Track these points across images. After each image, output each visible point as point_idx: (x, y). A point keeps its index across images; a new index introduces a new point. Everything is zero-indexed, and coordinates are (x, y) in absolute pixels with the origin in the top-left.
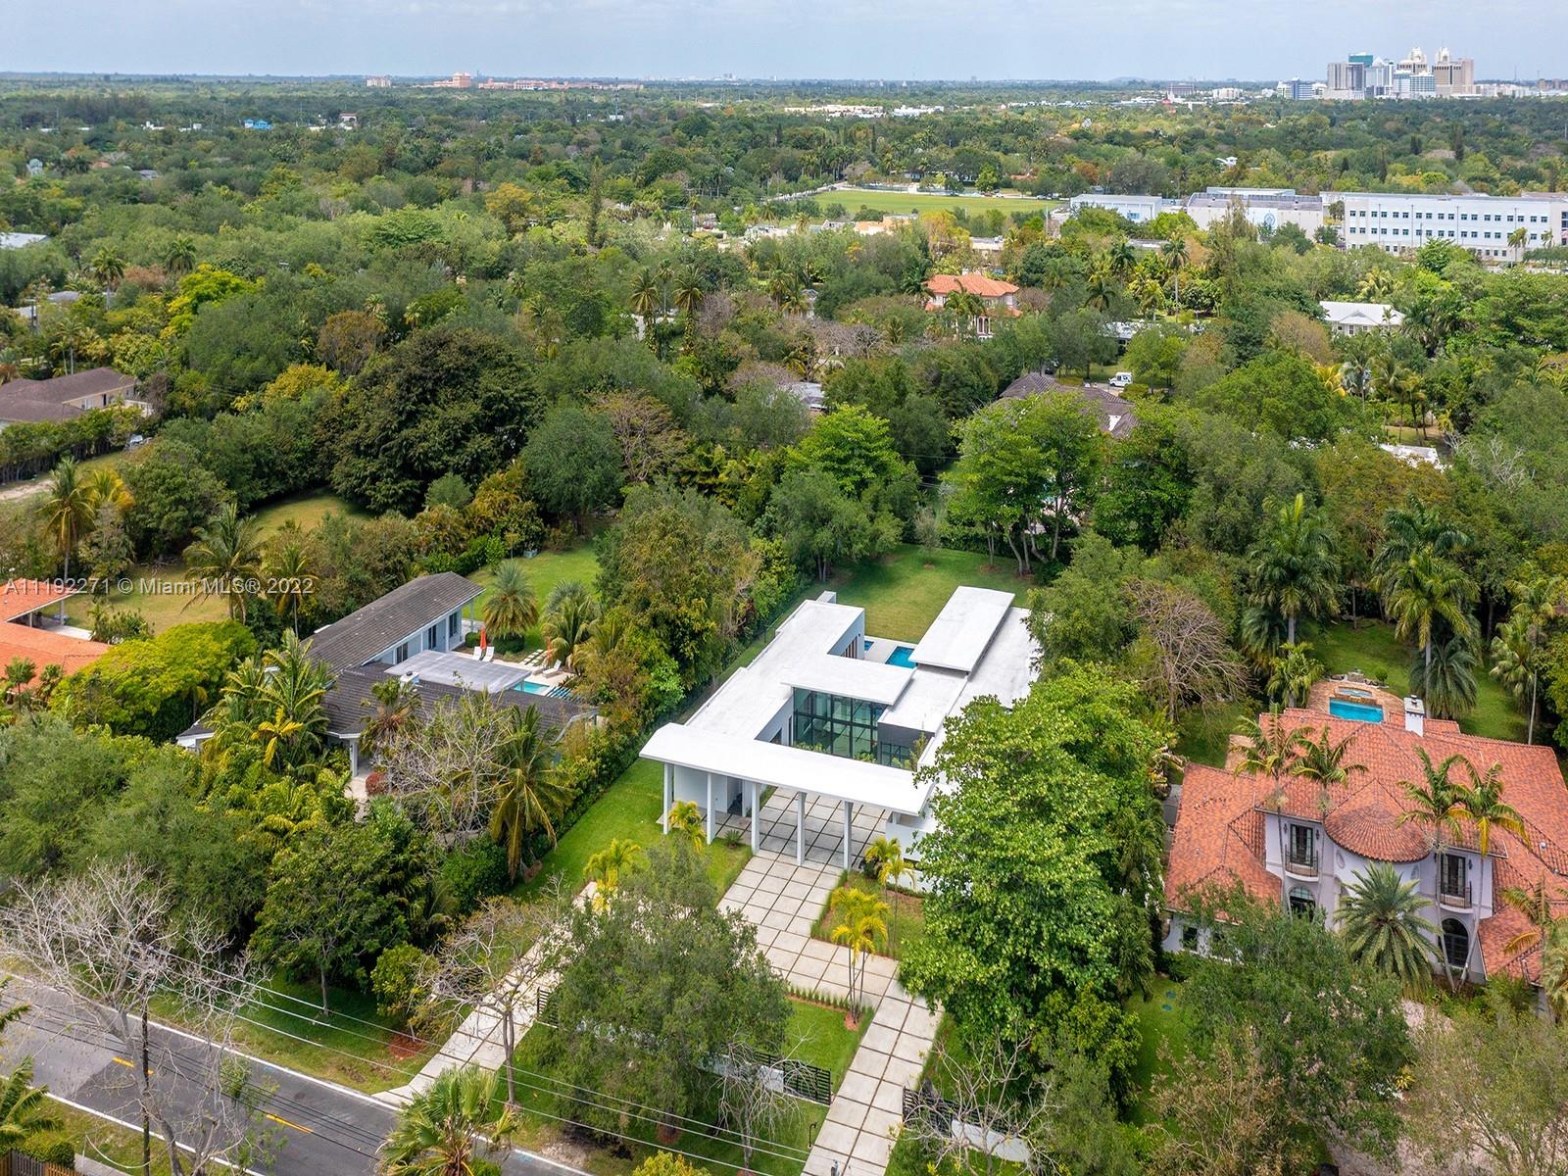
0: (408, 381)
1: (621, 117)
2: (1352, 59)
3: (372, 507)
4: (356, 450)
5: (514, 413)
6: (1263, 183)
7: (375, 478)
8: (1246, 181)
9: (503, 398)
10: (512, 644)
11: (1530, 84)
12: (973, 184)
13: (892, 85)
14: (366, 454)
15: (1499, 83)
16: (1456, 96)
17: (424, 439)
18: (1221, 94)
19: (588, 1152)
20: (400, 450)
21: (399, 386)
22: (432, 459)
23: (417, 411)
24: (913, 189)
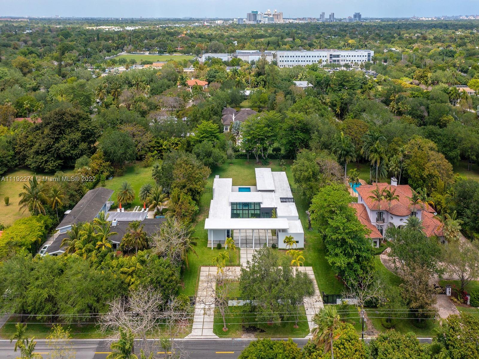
0: (54, 127)
1: (31, 31)
2: (252, 12)
3: (46, 171)
4: (37, 153)
5: (92, 134)
6: (250, 49)
7: (46, 161)
8: (245, 48)
9: (88, 130)
10: (128, 206)
11: (295, 19)
12: (166, 51)
13: (117, 19)
14: (41, 154)
15: (289, 19)
16: (279, 23)
17: (63, 146)
18: (219, 22)
19: (253, 334)
20: (55, 151)
21: (50, 129)
22: (67, 153)
23: (59, 137)
24: (147, 53)
